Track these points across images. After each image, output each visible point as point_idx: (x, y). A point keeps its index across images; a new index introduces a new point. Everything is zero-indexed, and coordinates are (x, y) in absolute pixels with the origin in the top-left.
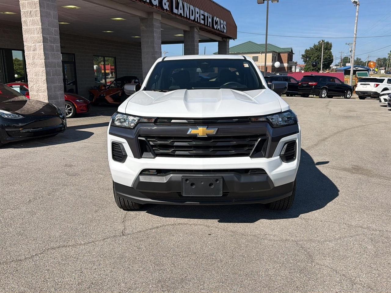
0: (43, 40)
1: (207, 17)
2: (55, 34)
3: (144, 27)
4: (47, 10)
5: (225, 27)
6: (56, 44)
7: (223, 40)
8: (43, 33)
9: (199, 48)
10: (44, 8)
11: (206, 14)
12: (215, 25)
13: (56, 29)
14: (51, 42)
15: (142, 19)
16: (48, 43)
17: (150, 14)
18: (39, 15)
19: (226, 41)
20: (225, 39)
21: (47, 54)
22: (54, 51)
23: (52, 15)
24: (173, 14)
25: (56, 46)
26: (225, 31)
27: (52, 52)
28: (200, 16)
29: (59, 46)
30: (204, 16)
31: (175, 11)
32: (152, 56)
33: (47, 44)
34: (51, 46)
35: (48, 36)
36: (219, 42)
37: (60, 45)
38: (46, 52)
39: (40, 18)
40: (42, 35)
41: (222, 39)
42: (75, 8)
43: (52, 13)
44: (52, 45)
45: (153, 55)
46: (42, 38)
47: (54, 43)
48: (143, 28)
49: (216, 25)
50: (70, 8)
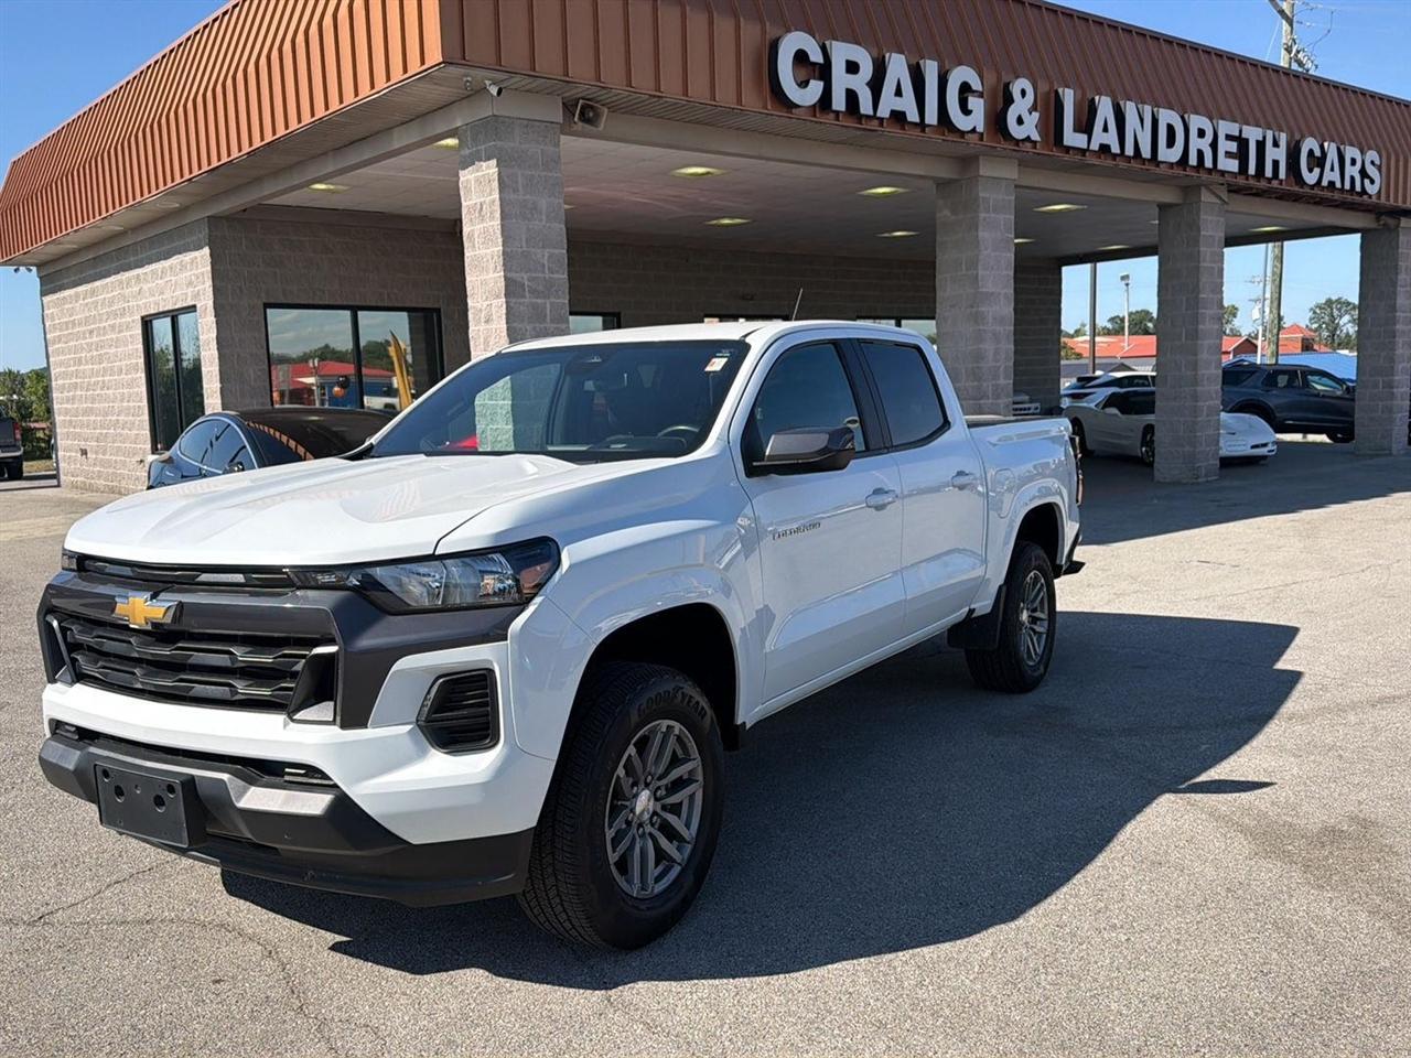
0: (506, 290)
1: (1261, 145)
2: (549, 268)
3: (947, 212)
4: (524, 195)
5: (1372, 171)
6: (553, 300)
7: (1382, 222)
8: (507, 267)
9: (1225, 266)
10: (516, 191)
11: (1253, 134)
12: (1311, 170)
13: (557, 251)
14: (533, 292)
15: (942, 184)
16: (525, 297)
17: (967, 162)
18: (498, 215)
19: (1393, 227)
20: (1391, 222)
21: (521, 329)
22: (544, 321)
23: (544, 211)
24: (1067, 152)
25: (551, 304)
26: (1372, 189)
27: (537, 325)
28: (1214, 145)
29: (564, 304)
30: (1243, 143)
31: (1073, 138)
32: (969, 310)
33: (522, 300)
34: (534, 306)
35: (523, 274)
36: (1364, 232)
37: (567, 301)
38: (515, 325)
39: (499, 222)
40: (502, 273)
41: (1378, 220)
42: (708, 173)
43: (543, 203)
44: (539, 301)
45: (972, 307)
46: (503, 284)
47: (544, 297)
48: (944, 214)
49: (1317, 171)
50: (692, 174)
